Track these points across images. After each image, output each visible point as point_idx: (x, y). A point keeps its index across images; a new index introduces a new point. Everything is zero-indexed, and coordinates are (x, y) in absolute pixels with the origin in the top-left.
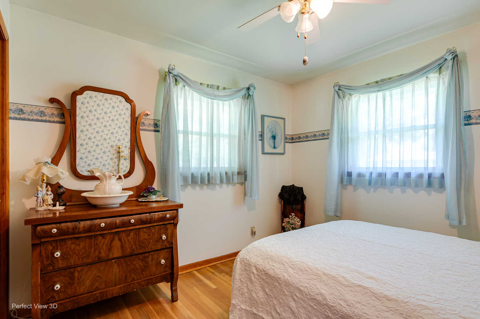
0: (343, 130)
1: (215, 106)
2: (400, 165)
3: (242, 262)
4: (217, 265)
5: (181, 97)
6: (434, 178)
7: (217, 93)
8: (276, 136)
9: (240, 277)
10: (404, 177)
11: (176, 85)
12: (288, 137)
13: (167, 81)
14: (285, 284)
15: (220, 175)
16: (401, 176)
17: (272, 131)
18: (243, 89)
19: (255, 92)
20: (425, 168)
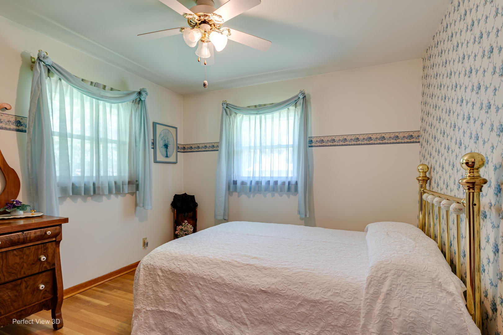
0: (230, 144)
1: (101, 107)
2: (271, 175)
3: (145, 268)
4: (105, 283)
5: (55, 92)
6: (292, 185)
7: (103, 93)
8: (168, 145)
9: (144, 283)
10: (274, 184)
11: (49, 76)
12: (180, 147)
13: (36, 70)
14: (190, 277)
15: (109, 184)
16: (272, 183)
17: (164, 140)
18: (134, 92)
19: (147, 97)
20: (286, 177)
